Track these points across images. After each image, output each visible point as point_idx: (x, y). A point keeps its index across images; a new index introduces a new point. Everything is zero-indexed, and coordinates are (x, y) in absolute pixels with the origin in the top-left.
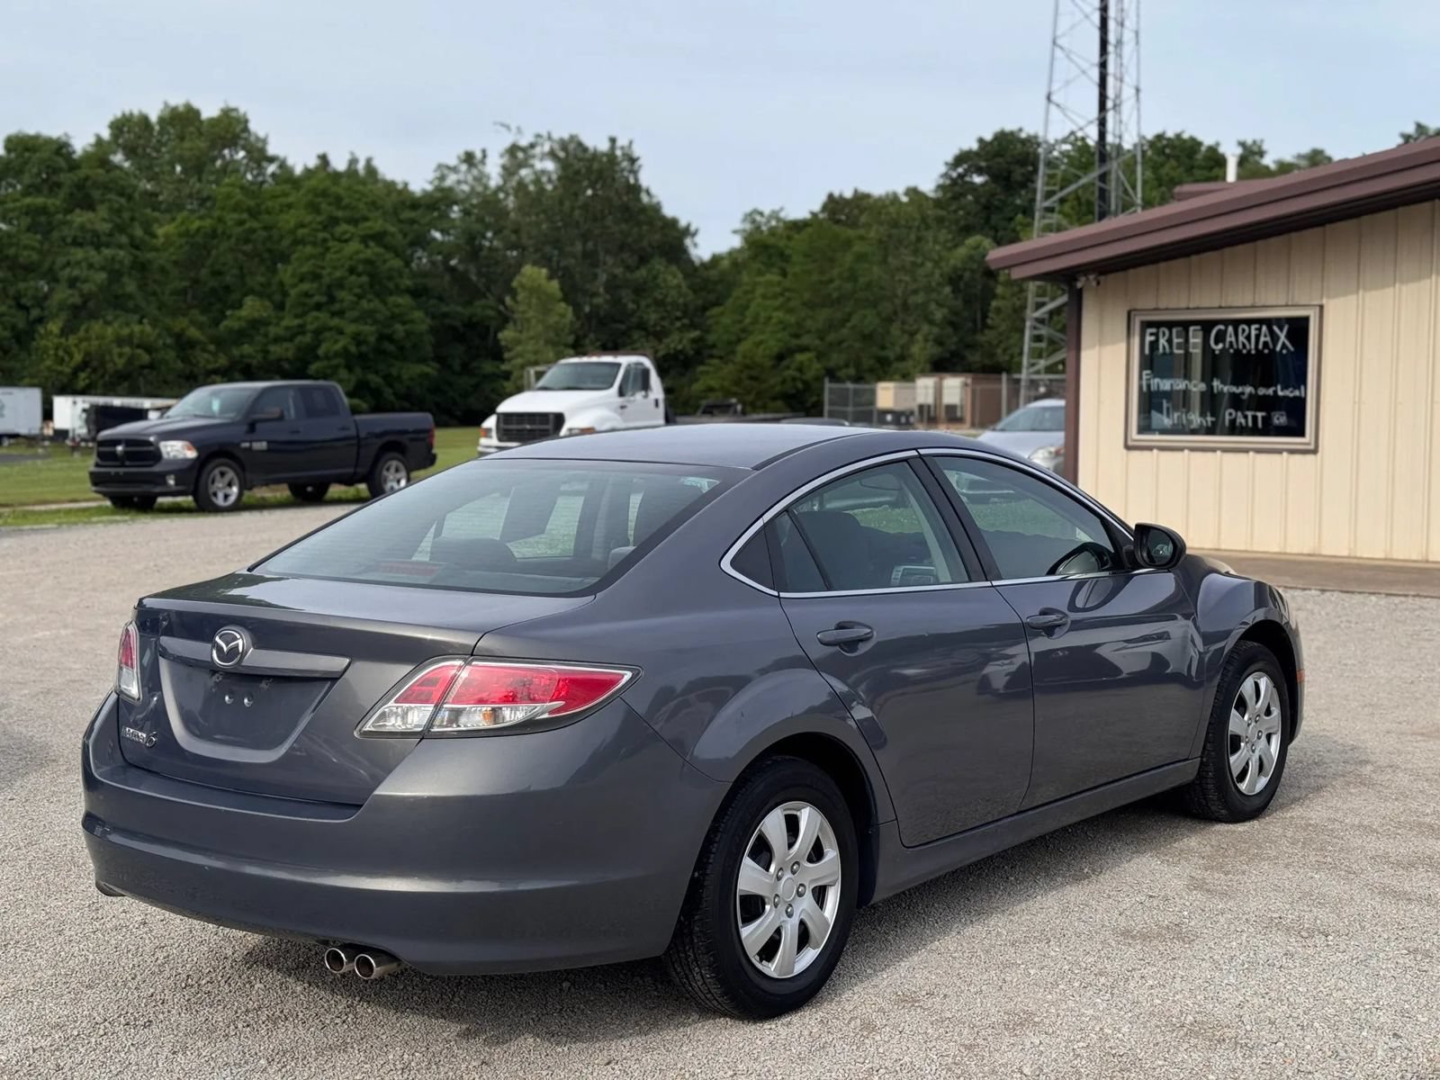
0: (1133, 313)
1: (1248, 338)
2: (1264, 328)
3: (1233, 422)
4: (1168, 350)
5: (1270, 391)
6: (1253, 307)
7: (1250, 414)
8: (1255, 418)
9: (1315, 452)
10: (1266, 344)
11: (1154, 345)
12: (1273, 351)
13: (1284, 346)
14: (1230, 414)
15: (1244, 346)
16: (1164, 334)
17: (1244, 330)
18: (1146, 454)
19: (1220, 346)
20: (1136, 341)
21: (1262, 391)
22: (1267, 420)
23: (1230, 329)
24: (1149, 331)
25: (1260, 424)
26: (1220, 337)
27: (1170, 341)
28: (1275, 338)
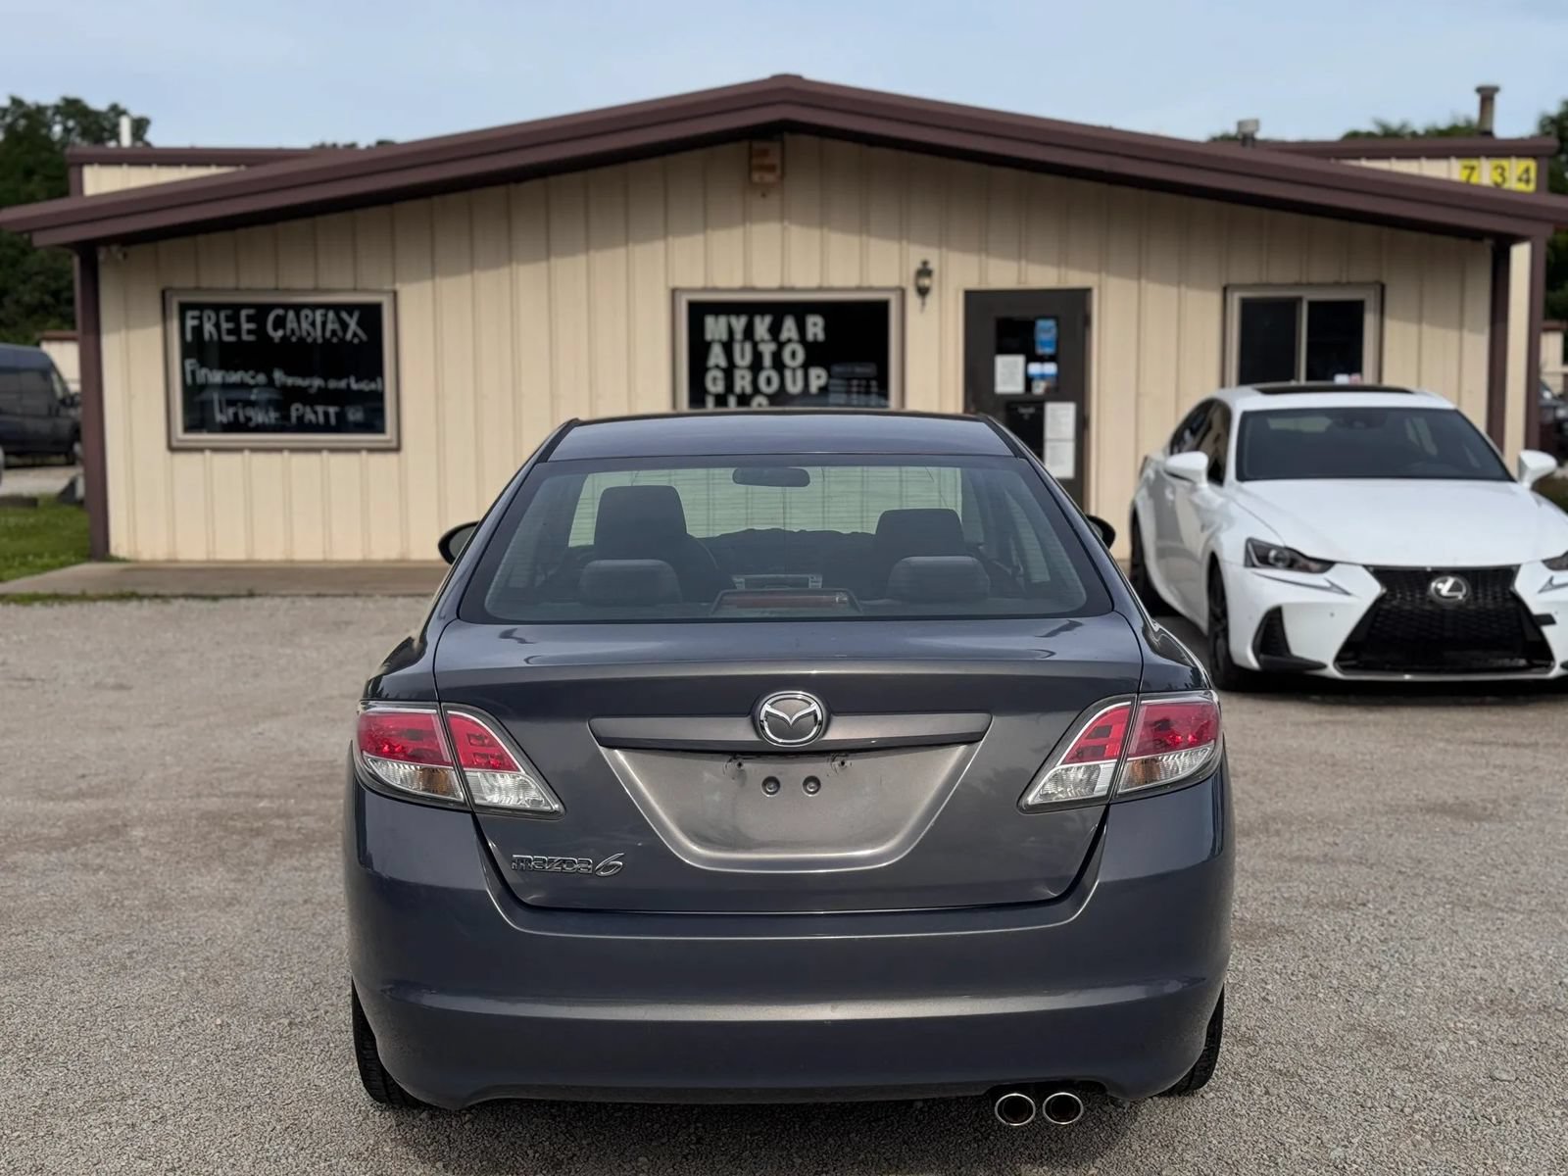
0: (168, 294)
1: (313, 324)
2: (331, 315)
3: (300, 418)
4: (215, 337)
5: (343, 384)
6: (316, 290)
7: (320, 409)
8: (326, 415)
9: (397, 449)
10: (334, 332)
11: (198, 330)
12: (342, 340)
13: (355, 335)
14: (297, 410)
15: (309, 334)
16: (209, 318)
17: (307, 317)
18: (196, 457)
19: (280, 333)
20: (175, 325)
21: (333, 384)
22: (340, 416)
23: (291, 314)
24: (190, 314)
25: (333, 420)
26: (280, 323)
27: (217, 326)
28: (345, 326)
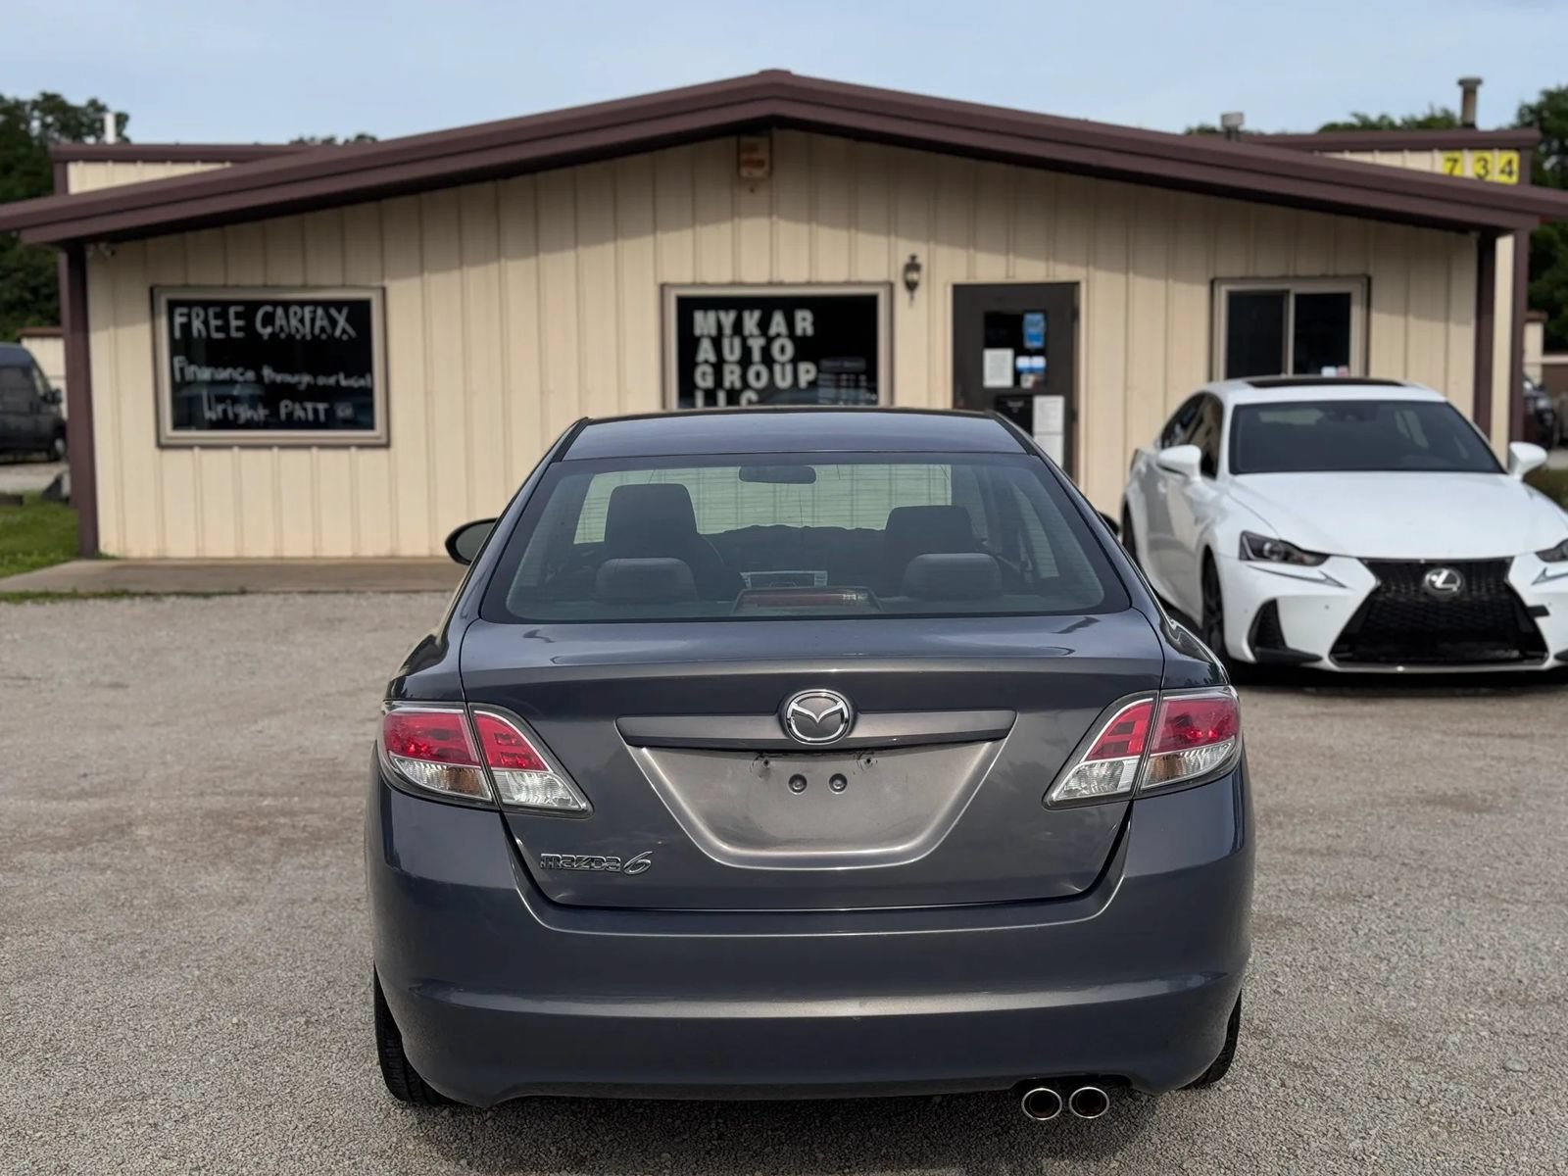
0: (156, 291)
1: (302, 321)
2: (320, 311)
3: (290, 415)
4: (204, 333)
5: (332, 381)
6: (305, 287)
7: (309, 406)
8: (316, 411)
9: (387, 445)
10: (323, 329)
11: (186, 328)
12: (331, 337)
13: (344, 331)
14: (287, 406)
15: (297, 330)
16: (198, 316)
17: (295, 313)
18: (185, 455)
19: (269, 330)
20: (163, 323)
21: (322, 381)
22: (330, 413)
23: (280, 311)
24: (179, 311)
25: (322, 417)
26: (269, 319)
27: (206, 323)
28: (334, 323)
